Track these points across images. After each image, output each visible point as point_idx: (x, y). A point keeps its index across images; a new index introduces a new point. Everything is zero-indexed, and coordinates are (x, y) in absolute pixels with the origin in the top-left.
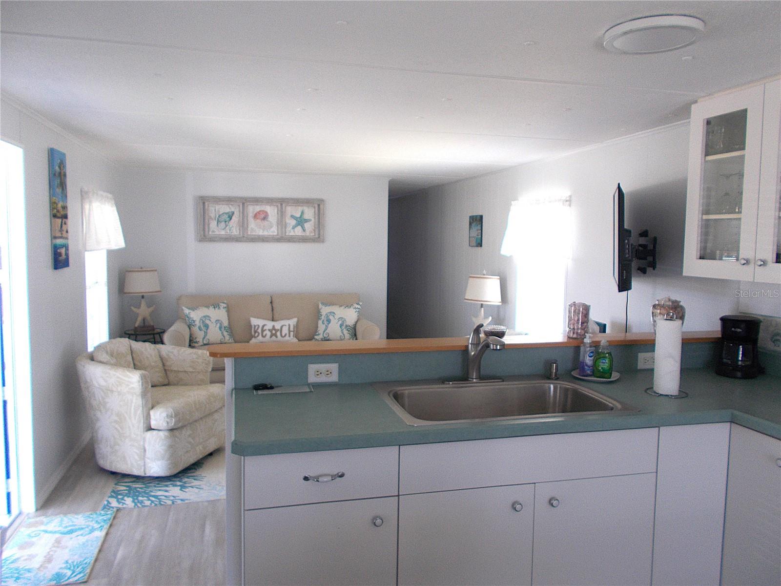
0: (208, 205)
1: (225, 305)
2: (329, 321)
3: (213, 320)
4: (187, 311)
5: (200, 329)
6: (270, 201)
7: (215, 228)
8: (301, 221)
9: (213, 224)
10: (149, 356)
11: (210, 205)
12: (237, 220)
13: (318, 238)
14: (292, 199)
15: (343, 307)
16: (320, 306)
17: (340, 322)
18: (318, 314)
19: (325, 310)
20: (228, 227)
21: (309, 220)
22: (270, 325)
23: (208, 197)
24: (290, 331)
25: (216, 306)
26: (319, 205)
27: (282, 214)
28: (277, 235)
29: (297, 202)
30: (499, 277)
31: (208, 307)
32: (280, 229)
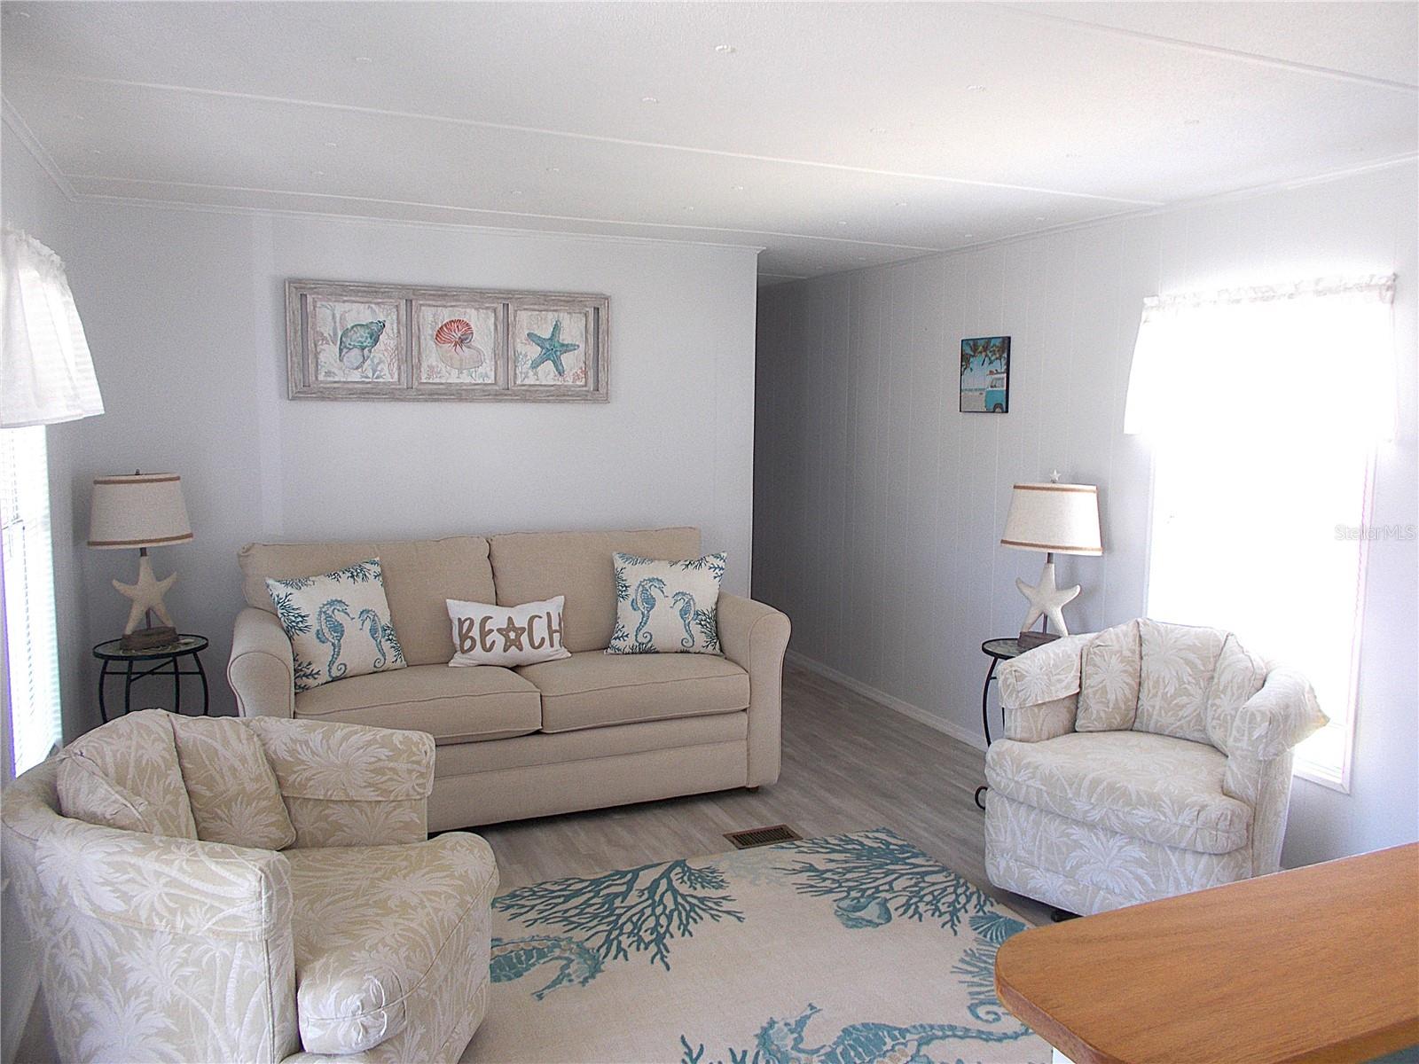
0: (315, 302)
1: (378, 569)
2: (650, 602)
3: (354, 611)
4: (280, 590)
5: (320, 636)
6: (478, 297)
7: (332, 365)
8: (552, 350)
9: (329, 354)
10: (237, 764)
11: (319, 304)
12: (392, 343)
13: (595, 389)
14: (530, 292)
15: (680, 566)
16: (619, 563)
17: (680, 604)
18: (616, 586)
19: (634, 575)
20: (369, 362)
21: (574, 347)
22: (499, 617)
23: (316, 281)
24: (551, 632)
25: (356, 572)
26: (597, 310)
27: (506, 328)
28: (495, 384)
29: (545, 300)
30: (1094, 488)
31: (334, 575)
32: (500, 370)
